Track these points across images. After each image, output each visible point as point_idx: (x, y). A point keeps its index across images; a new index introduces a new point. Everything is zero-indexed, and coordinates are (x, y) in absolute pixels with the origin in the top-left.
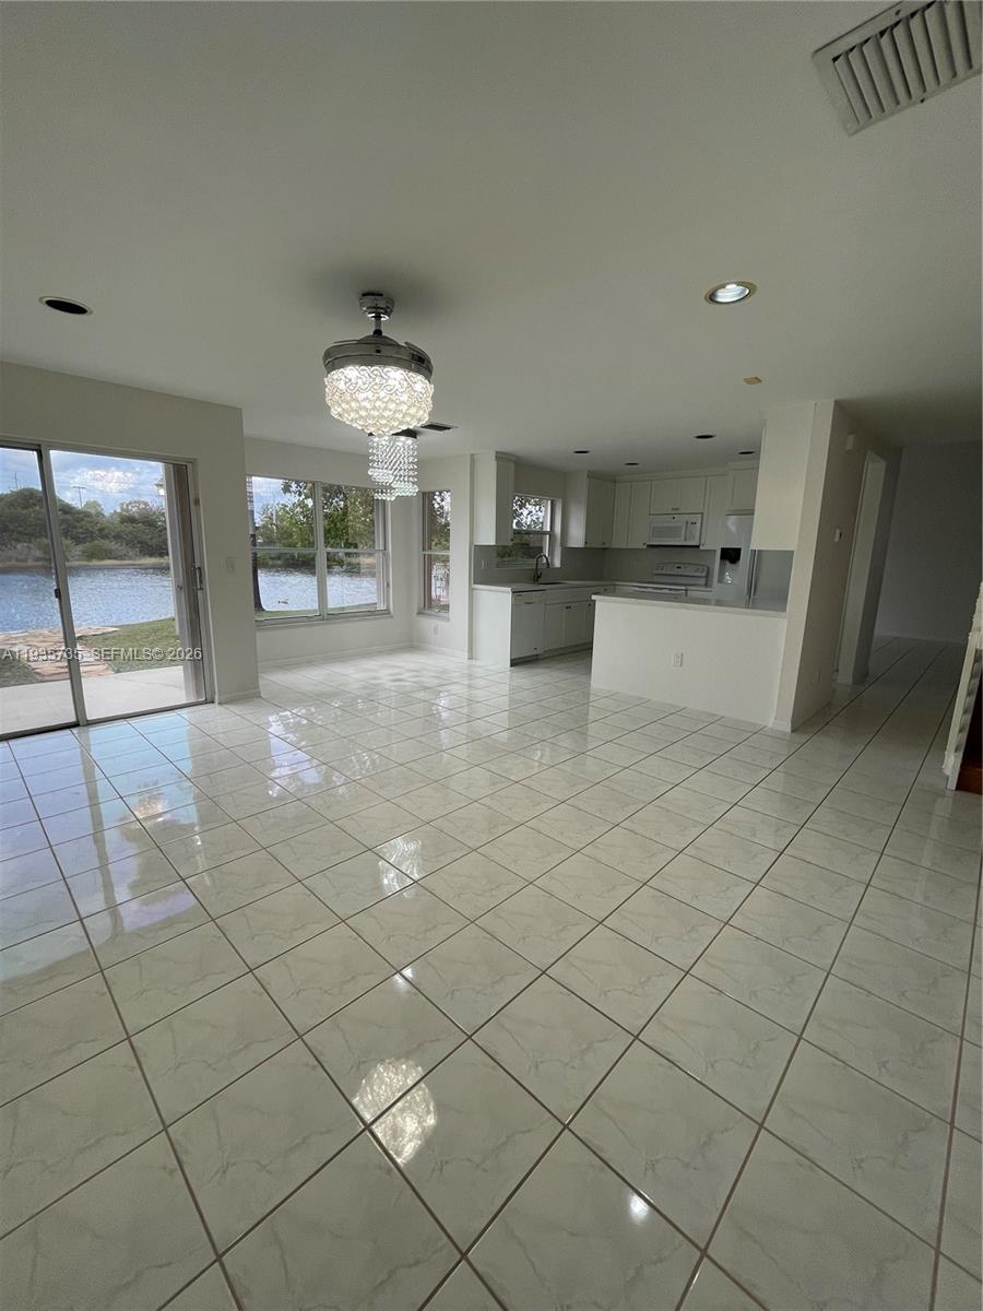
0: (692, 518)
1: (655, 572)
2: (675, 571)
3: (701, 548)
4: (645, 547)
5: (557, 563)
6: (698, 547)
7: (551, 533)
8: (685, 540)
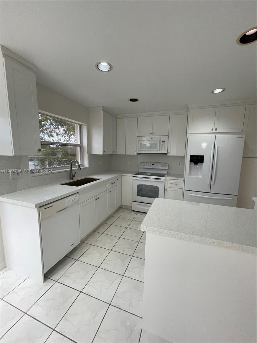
0: (163, 138)
1: (140, 167)
2: (151, 167)
3: (168, 155)
4: (136, 154)
5: (86, 164)
6: (167, 154)
7: (81, 146)
8: (159, 150)
